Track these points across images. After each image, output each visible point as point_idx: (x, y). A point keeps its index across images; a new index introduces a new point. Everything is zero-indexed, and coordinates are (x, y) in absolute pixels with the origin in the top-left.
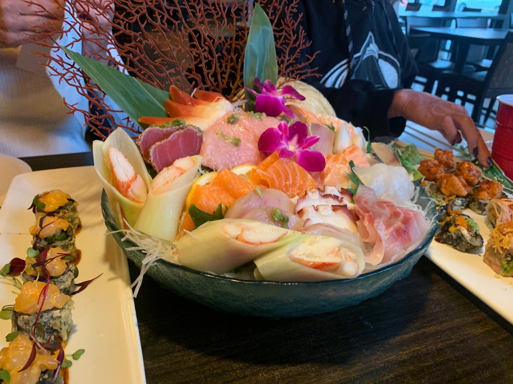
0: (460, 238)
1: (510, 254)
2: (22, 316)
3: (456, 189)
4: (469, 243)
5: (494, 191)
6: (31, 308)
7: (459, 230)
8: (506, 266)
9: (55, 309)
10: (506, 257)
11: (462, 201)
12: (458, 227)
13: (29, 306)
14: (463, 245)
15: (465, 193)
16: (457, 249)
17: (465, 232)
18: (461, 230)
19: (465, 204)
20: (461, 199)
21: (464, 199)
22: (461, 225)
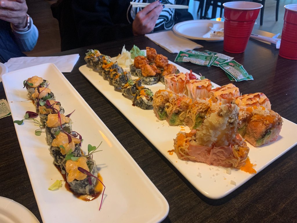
0: (142, 101)
1: (161, 108)
2: (53, 129)
3: (149, 72)
4: (146, 104)
5: (170, 70)
6: (56, 124)
7: (141, 98)
8: (160, 114)
9: (66, 123)
10: (159, 110)
11: (154, 78)
12: (141, 96)
13: (55, 123)
14: (144, 106)
15: (154, 74)
16: (142, 108)
17: (144, 98)
18: (142, 98)
19: (156, 80)
20: (153, 77)
21: (155, 77)
22: (142, 95)
